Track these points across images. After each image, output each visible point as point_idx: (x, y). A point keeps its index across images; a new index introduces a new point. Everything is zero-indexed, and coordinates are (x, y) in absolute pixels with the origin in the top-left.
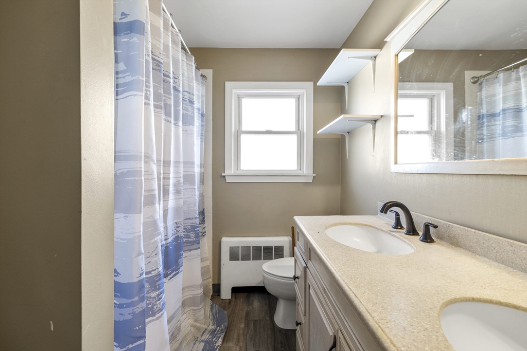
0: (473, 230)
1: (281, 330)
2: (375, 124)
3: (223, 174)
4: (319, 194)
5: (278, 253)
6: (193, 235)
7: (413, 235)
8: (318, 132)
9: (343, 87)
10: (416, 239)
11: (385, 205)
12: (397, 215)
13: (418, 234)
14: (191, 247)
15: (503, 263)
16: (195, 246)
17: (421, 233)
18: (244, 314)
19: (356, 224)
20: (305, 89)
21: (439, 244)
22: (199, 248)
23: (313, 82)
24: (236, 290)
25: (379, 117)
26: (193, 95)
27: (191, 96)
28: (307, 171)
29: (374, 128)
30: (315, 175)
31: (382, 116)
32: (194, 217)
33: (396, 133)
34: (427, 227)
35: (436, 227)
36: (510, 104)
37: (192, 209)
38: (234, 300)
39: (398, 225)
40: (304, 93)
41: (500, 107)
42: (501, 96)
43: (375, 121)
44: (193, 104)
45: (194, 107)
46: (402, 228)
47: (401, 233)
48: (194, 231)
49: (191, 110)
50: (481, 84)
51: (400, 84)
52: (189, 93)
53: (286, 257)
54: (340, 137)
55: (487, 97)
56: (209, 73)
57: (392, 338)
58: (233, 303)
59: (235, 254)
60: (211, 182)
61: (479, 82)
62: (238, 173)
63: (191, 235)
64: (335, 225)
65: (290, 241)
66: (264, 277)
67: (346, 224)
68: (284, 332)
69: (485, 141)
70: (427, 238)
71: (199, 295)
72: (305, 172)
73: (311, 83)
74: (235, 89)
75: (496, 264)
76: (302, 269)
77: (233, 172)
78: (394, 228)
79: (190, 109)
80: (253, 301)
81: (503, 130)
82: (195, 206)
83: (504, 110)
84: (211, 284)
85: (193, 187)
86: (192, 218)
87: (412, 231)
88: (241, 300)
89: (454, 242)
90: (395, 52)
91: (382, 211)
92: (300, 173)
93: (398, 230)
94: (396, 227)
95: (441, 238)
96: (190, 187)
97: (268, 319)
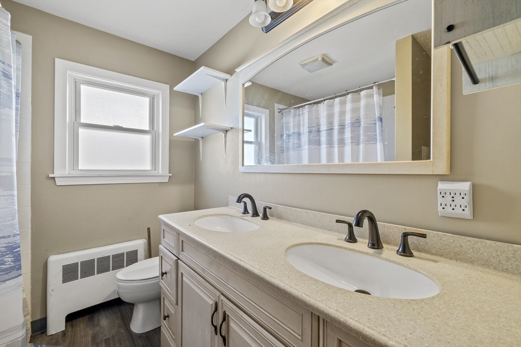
0: (289, 207)
1: (140, 336)
2: (226, 133)
3: (51, 175)
4: (176, 193)
5: (132, 257)
6: (10, 259)
7: (256, 216)
8: (175, 135)
9: (197, 97)
10: (259, 218)
11: (240, 196)
12: (245, 203)
13: (259, 216)
14: (6, 277)
15: (303, 224)
16: (14, 273)
17: (261, 215)
18: (90, 339)
19: (216, 215)
20: (161, 91)
21: (272, 219)
22: (21, 275)
23: (169, 86)
24: (71, 318)
25: (230, 129)
26: (10, 66)
27: (7, 68)
28: (163, 171)
29: (225, 137)
30: (171, 175)
31: (232, 128)
32: (12, 234)
33: (243, 142)
34: (265, 209)
35: (270, 208)
36: (296, 130)
37: (9, 223)
38: (70, 329)
39: (246, 211)
40: (159, 94)
41: (292, 131)
42: (292, 124)
43: (227, 131)
44: (11, 79)
45: (11, 83)
46: (248, 213)
47: (249, 217)
48: (12, 253)
49: (7, 87)
50: (282, 114)
51: (246, 106)
52: (4, 63)
53: (140, 260)
54: (194, 141)
55: (286, 123)
56: (27, 39)
57: (270, 274)
58: (69, 334)
59: (70, 273)
60: (30, 185)
61: (282, 113)
62: (74, 173)
63: (6, 259)
64: (200, 217)
65: (145, 243)
66: (119, 287)
67: (208, 216)
68: (144, 336)
69: (285, 151)
70: (265, 217)
71: (21, 338)
72: (160, 172)
73: (168, 86)
74: (71, 70)
75: (300, 225)
76: (172, 263)
77: (67, 173)
78: (243, 214)
79: (5, 85)
80: (99, 320)
81: (293, 146)
82: (13, 219)
83: (293, 133)
84: (29, 323)
85: (10, 193)
86: (9, 236)
87: (256, 214)
88: (82, 325)
89: (280, 217)
90: (243, 82)
91: (238, 202)
92: (155, 173)
93: (246, 215)
94: (244, 213)
95: (272, 216)
96: (5, 193)
97: (123, 331)
